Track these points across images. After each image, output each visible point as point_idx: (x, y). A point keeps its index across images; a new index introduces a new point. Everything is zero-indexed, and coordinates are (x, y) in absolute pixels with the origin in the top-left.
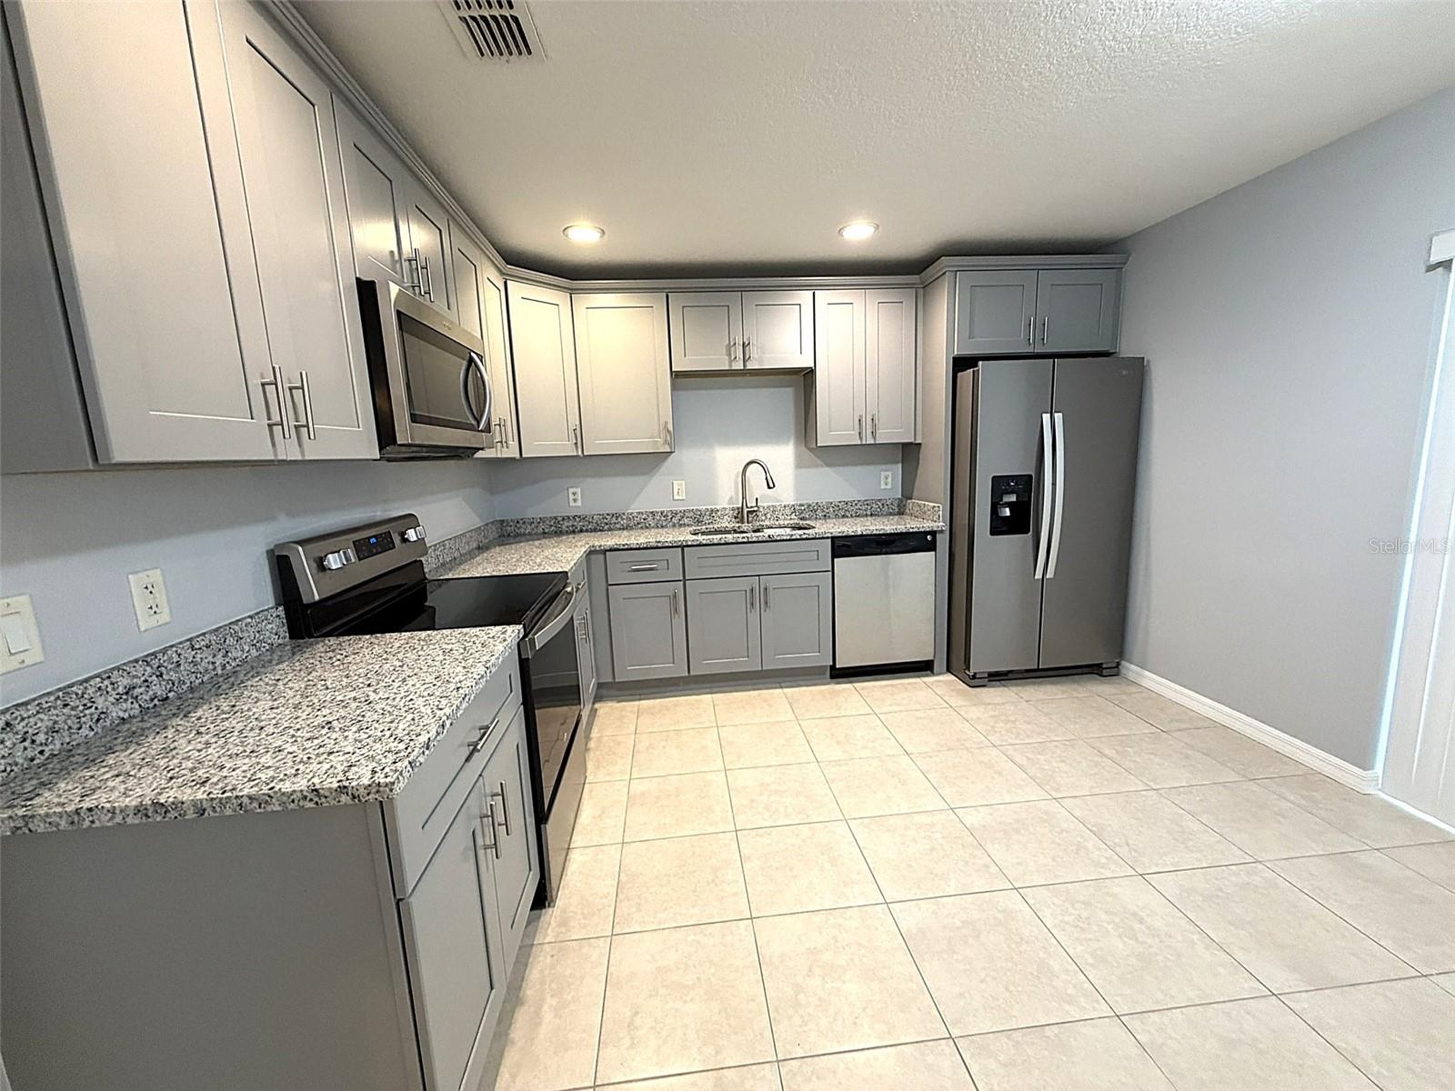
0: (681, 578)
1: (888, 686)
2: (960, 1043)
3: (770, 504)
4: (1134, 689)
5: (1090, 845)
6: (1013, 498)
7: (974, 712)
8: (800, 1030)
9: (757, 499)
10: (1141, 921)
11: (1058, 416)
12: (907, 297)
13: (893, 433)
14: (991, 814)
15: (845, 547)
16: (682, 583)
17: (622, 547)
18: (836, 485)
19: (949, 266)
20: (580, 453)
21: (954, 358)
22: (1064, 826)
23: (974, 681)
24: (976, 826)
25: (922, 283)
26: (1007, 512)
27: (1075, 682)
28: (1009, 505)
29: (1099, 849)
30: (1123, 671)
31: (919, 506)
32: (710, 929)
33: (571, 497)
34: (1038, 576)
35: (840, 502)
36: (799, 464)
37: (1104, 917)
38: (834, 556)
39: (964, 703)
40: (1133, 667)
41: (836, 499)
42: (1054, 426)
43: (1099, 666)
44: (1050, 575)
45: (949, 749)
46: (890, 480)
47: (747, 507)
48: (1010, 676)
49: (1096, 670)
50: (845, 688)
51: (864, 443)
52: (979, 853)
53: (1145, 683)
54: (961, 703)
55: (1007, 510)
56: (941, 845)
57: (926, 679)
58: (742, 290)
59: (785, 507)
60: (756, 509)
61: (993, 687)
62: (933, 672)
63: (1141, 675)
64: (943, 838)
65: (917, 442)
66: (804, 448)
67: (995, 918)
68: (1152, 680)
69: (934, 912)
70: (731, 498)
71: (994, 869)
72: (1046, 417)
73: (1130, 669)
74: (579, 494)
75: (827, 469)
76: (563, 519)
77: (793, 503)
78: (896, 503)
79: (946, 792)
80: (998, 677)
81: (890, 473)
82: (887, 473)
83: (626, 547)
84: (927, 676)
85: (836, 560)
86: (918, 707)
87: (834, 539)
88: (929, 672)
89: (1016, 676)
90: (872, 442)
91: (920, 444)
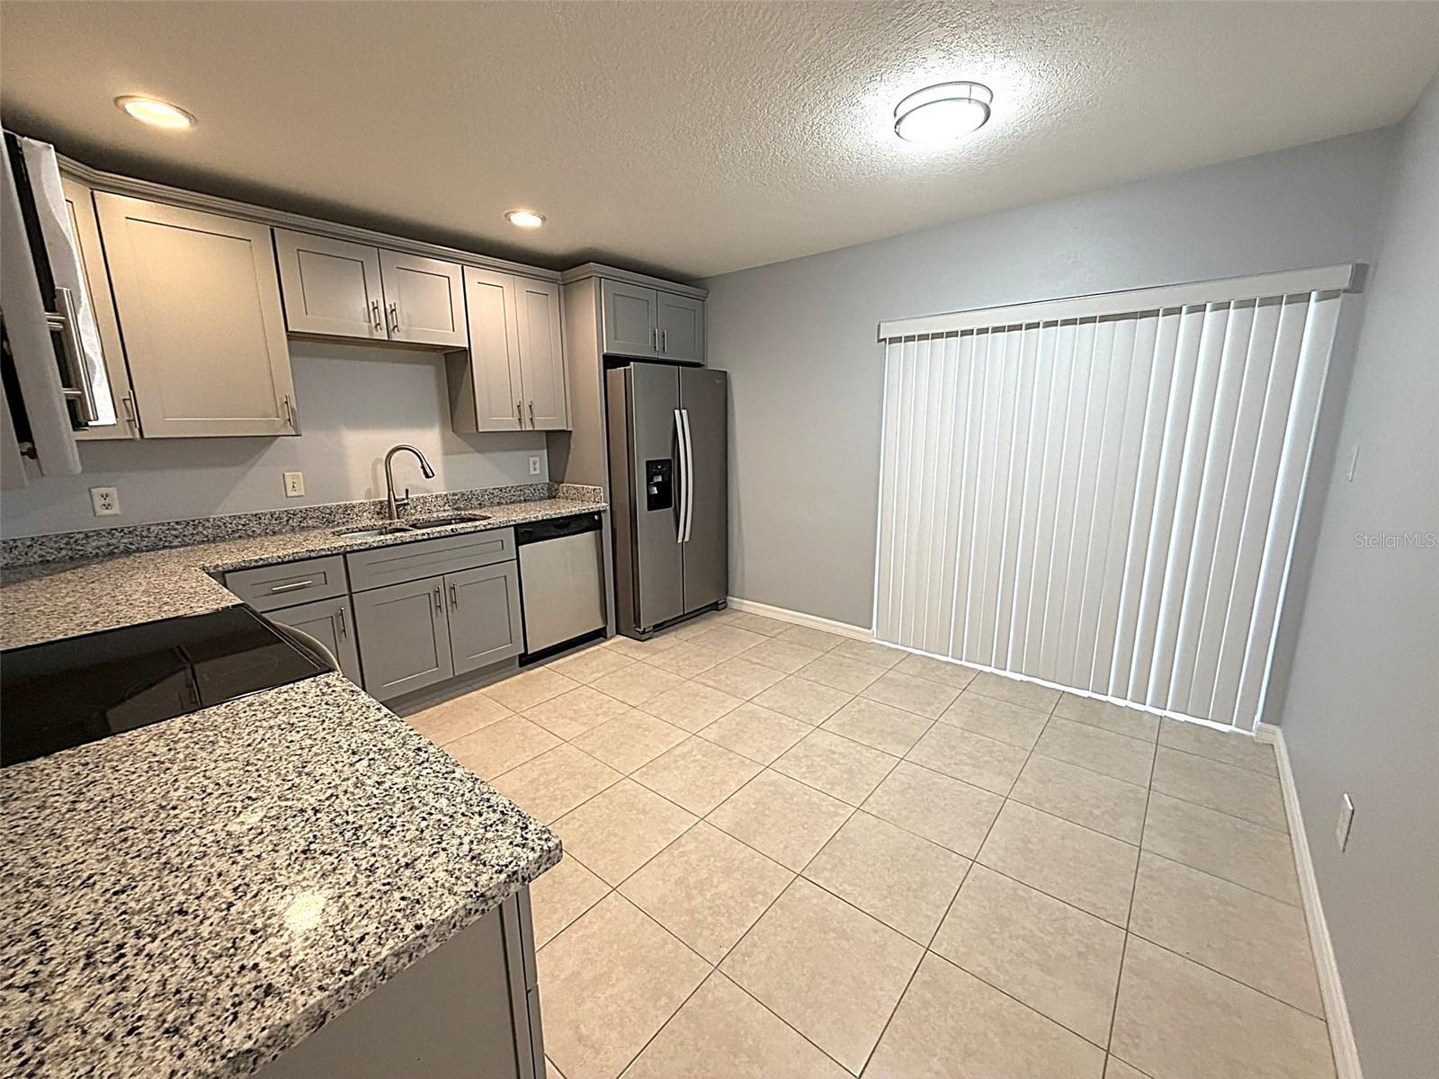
0: (346, 592)
1: (576, 659)
2: (804, 874)
3: (421, 495)
4: (740, 614)
5: (784, 721)
6: (660, 479)
7: (657, 660)
8: (714, 937)
9: (407, 491)
10: (834, 753)
11: (684, 412)
12: (552, 291)
13: (547, 421)
14: (720, 727)
15: (528, 533)
16: (347, 597)
17: (253, 564)
18: (486, 472)
19: (595, 272)
20: (138, 436)
21: (604, 356)
22: (764, 716)
23: (642, 636)
24: (717, 739)
25: (563, 281)
26: (655, 491)
27: (705, 619)
28: (657, 484)
29: (790, 722)
30: (729, 604)
31: (577, 489)
32: (586, 919)
33: (99, 502)
34: (680, 541)
35: (494, 489)
36: (447, 452)
37: (818, 759)
38: (518, 544)
39: (647, 655)
40: (735, 599)
41: (490, 486)
42: (682, 418)
43: (716, 603)
44: (687, 539)
45: (662, 693)
46: (538, 466)
47: (396, 500)
48: (665, 625)
49: (717, 607)
50: (537, 671)
51: (524, 429)
52: (731, 756)
53: (745, 609)
54: (643, 656)
55: (655, 488)
56: (706, 761)
57: (603, 645)
58: (379, 246)
59: (437, 497)
60: (406, 501)
61: (657, 636)
62: (606, 637)
63: (743, 604)
64: (704, 756)
65: (569, 429)
66: (451, 433)
67: (770, 791)
68: (749, 605)
69: (735, 808)
70: (369, 490)
71: (748, 762)
72: (677, 412)
73: (734, 601)
74: (116, 496)
75: (477, 455)
76: (87, 536)
77: (444, 493)
78: (546, 487)
79: (682, 723)
80: (659, 628)
81: (537, 459)
82: (534, 459)
83: (261, 563)
84: (603, 641)
85: (520, 548)
86: (614, 668)
87: (517, 527)
88: (602, 638)
89: (669, 624)
90: (531, 429)
91: (571, 432)
